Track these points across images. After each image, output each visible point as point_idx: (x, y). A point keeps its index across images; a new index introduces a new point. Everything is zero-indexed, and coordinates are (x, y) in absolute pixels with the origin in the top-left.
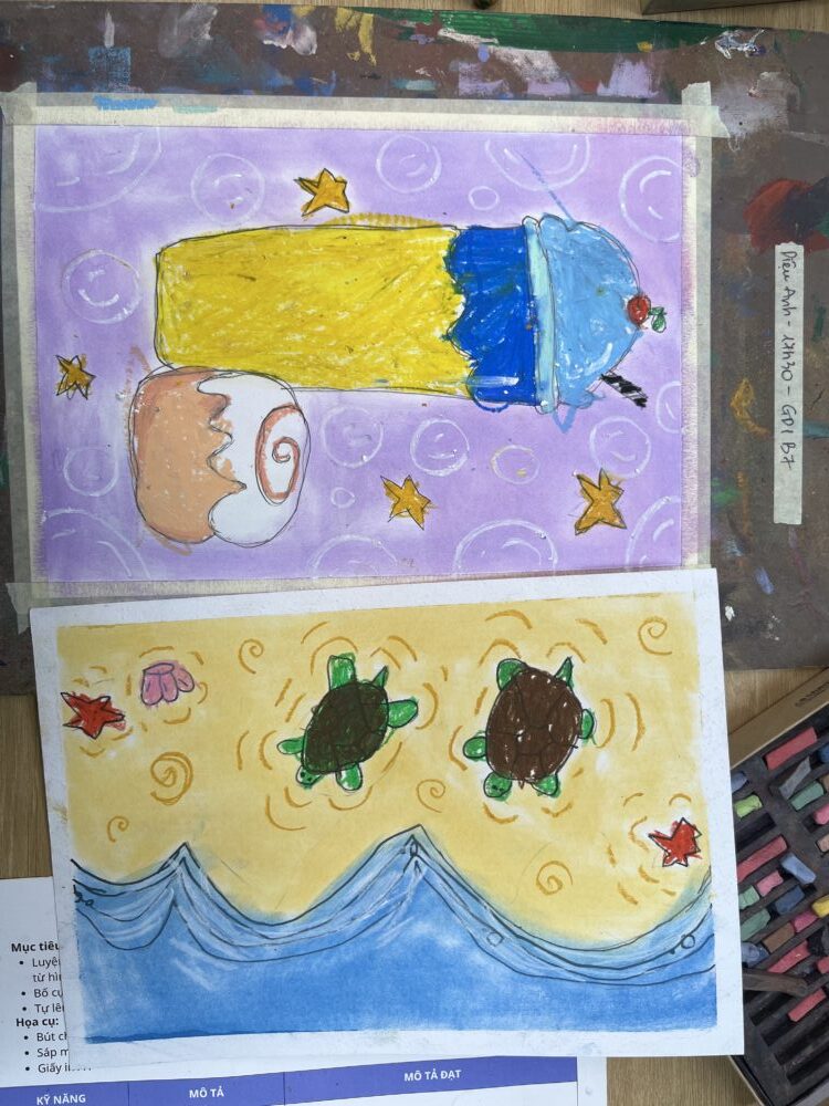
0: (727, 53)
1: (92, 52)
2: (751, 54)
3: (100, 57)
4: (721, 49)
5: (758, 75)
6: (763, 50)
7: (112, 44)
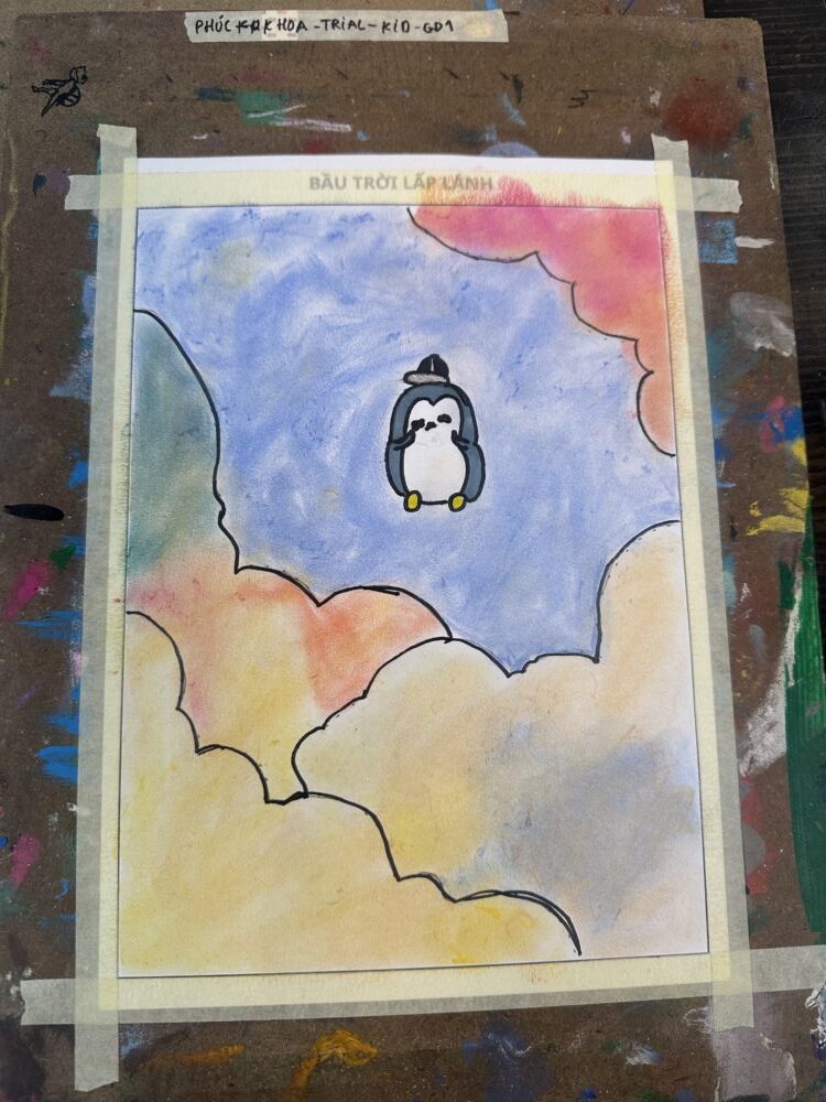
2: (815, 1039)
3: (723, 231)
5: (787, 1050)
6: (822, 1054)
7: (740, 245)
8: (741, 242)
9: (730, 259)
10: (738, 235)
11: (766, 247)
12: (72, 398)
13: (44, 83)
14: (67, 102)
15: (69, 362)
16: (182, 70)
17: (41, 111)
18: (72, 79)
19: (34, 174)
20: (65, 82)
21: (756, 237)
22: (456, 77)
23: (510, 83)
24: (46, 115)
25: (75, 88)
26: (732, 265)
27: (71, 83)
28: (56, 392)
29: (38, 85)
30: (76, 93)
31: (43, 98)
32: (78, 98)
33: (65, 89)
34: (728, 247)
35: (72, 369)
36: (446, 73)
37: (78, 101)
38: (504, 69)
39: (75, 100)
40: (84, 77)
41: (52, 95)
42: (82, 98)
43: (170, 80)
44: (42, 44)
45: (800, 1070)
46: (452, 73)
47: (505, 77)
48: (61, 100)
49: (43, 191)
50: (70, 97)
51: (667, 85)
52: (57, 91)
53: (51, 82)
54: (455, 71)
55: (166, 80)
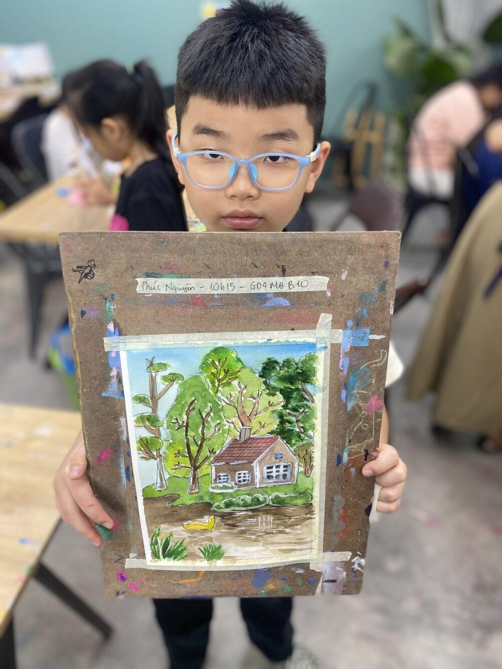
8: (372, 337)
9: (366, 344)
10: (371, 334)
11: (382, 339)
12: (110, 397)
13: (77, 268)
14: (89, 277)
15: (107, 384)
16: (137, 263)
17: (78, 281)
18: (89, 266)
19: (80, 310)
20: (86, 267)
21: (378, 335)
22: (257, 267)
23: (280, 269)
24: (81, 283)
25: (91, 271)
26: (366, 347)
27: (89, 268)
28: (104, 394)
29: (75, 268)
30: (92, 273)
31: (78, 275)
32: (93, 275)
33: (87, 271)
34: (365, 339)
35: (108, 387)
36: (253, 266)
37: (93, 277)
38: (278, 263)
39: (92, 276)
40: (94, 265)
41: (82, 274)
42: (95, 276)
43: (133, 268)
44: (73, 248)
45: (347, 575)
46: (255, 265)
47: (279, 267)
48: (86, 276)
49: (85, 316)
50: (90, 275)
51: (350, 267)
52: (83, 272)
53: (80, 267)
54: (256, 264)
55: (130, 268)
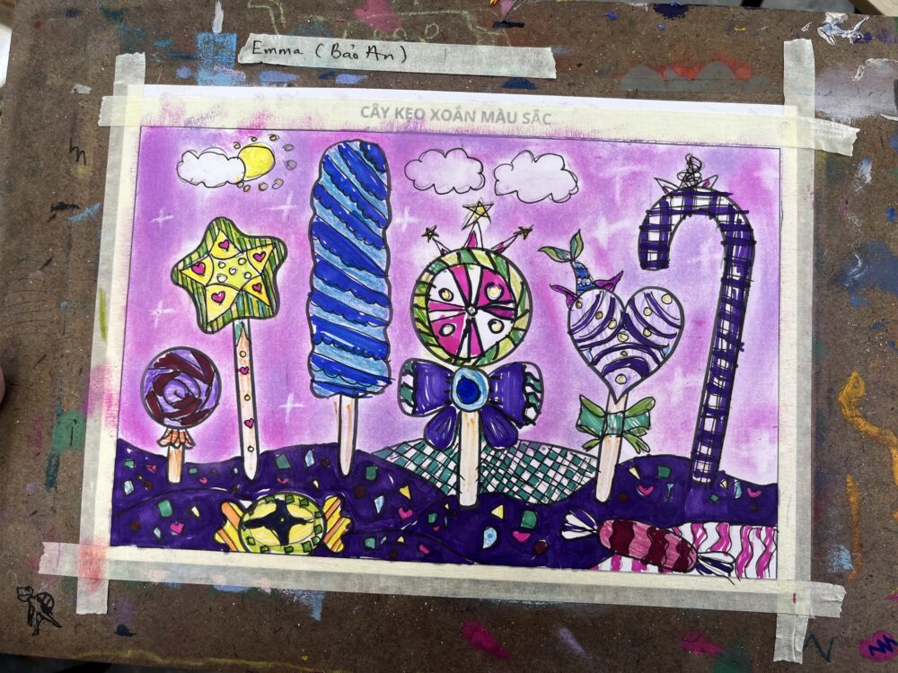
0: (831, 41)
1: (201, 37)
2: (856, 41)
3: (207, 43)
4: (824, 36)
5: (864, 63)
6: (868, 38)
7: (220, 30)
8: (217, 27)
10: (210, 30)
11: (223, 8)
13: (31, 625)
14: (50, 605)
16: (27, 502)
18: (28, 600)
19: (116, 636)
20: (30, 606)
21: (214, 15)
22: (51, 260)
23: (60, 214)
24: (61, 624)
25: (37, 597)
27: (32, 600)
28: (317, 615)
29: (31, 630)
30: (42, 596)
31: (45, 626)
32: (46, 594)
33: (37, 606)
34: (221, 40)
35: (298, 601)
36: (47, 268)
37: (49, 595)
38: (45, 218)
39: (48, 598)
40: (27, 588)
41: (43, 618)
42: (47, 591)
43: (35, 512)
45: (879, 55)
46: (47, 264)
47: (53, 217)
48: (47, 610)
49: (131, 627)
50: (45, 602)
51: (69, 78)
52: (39, 614)
53: (30, 617)
54: (44, 261)
55: (35, 516)
